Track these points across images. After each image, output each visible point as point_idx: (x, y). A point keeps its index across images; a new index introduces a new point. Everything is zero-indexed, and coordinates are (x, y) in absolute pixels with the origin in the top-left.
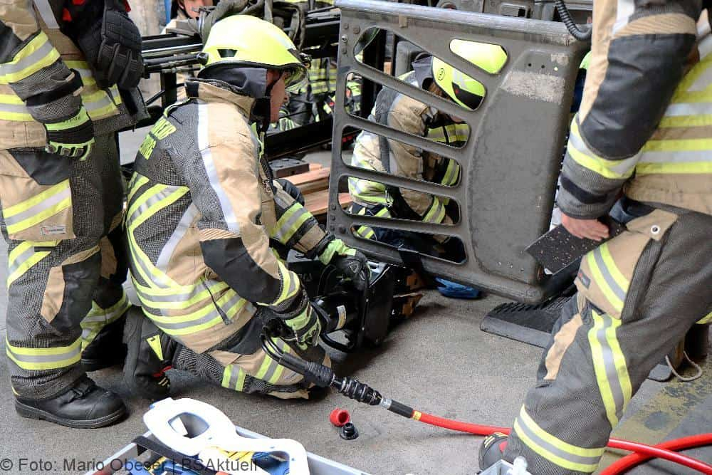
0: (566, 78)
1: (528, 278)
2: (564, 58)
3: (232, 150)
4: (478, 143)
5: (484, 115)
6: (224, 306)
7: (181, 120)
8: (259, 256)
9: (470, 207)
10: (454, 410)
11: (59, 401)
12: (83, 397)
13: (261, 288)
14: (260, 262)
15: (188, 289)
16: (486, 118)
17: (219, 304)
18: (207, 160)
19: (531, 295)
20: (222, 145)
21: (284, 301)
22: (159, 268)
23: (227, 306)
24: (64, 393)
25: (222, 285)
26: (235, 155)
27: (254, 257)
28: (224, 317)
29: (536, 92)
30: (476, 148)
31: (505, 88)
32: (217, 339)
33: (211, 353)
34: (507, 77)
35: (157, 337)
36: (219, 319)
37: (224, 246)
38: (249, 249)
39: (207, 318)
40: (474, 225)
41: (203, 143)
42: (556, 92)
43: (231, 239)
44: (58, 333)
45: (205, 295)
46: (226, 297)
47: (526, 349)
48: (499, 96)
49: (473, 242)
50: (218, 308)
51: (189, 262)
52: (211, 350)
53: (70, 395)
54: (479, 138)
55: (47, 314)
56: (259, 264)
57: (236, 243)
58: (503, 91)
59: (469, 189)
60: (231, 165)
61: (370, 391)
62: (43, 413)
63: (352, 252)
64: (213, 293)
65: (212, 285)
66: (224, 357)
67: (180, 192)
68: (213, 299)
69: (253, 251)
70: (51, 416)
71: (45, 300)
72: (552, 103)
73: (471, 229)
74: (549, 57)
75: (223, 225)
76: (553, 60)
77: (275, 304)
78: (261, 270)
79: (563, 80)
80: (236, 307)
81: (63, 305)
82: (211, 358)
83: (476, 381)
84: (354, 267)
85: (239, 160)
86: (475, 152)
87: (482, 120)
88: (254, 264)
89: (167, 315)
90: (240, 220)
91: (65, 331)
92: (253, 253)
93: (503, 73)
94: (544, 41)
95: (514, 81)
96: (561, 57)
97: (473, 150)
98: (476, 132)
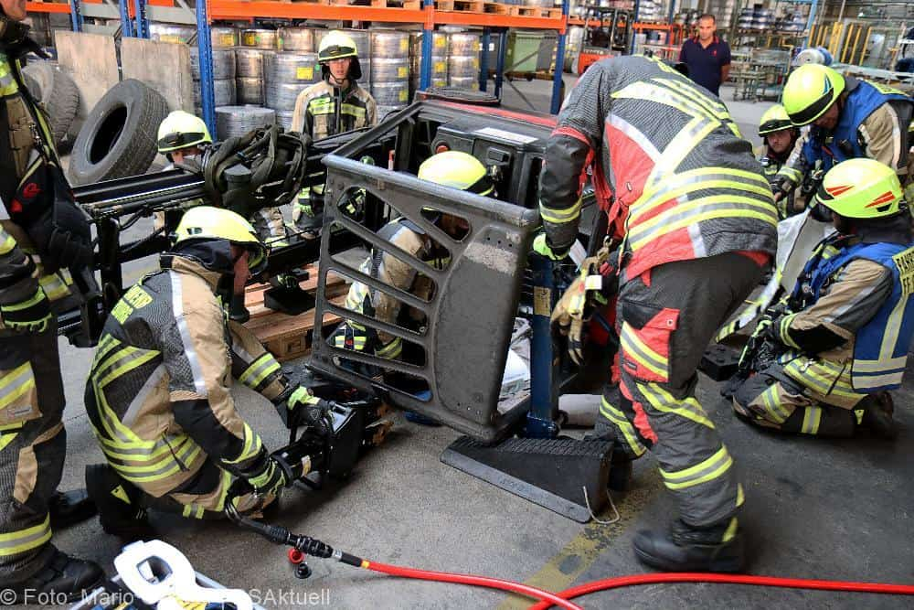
0: (518, 254)
1: (482, 420)
2: (517, 238)
3: (204, 317)
4: (443, 299)
5: (449, 275)
6: (182, 457)
7: (157, 288)
8: (222, 416)
9: (435, 354)
10: (400, 550)
13: (224, 445)
14: (224, 421)
15: (149, 445)
16: (450, 279)
17: (178, 456)
18: (181, 326)
19: (484, 434)
20: (194, 313)
21: (244, 461)
22: (124, 424)
23: (184, 457)
25: (182, 439)
26: (206, 322)
27: (218, 417)
28: (182, 467)
29: (493, 262)
30: (441, 303)
31: (468, 255)
32: (176, 484)
33: (172, 496)
34: (469, 246)
35: (119, 487)
36: (177, 467)
37: (191, 407)
38: (214, 409)
39: (168, 468)
40: (438, 370)
41: (178, 310)
42: (510, 265)
43: (199, 400)
45: (165, 449)
46: (184, 450)
47: (476, 484)
48: (462, 261)
49: (437, 383)
50: (176, 459)
51: (153, 420)
52: (171, 492)
54: (444, 296)
55: (20, 495)
56: (222, 423)
57: (203, 404)
58: (466, 258)
59: (435, 337)
60: (203, 331)
61: (322, 546)
63: (315, 401)
64: (173, 447)
65: (171, 440)
66: (183, 498)
67: (150, 354)
68: (172, 452)
69: (218, 411)
71: (17, 482)
72: (507, 274)
73: (436, 372)
74: (505, 236)
75: (192, 388)
76: (508, 237)
77: (237, 461)
78: (224, 429)
79: (517, 256)
80: (192, 456)
82: (172, 499)
83: (425, 518)
84: (314, 415)
85: (210, 327)
86: (441, 307)
87: (447, 280)
88: (218, 422)
89: (128, 465)
90: (208, 383)
92: (217, 413)
93: (466, 242)
94: (501, 219)
95: (475, 250)
96: (514, 236)
97: (438, 305)
98: (443, 290)
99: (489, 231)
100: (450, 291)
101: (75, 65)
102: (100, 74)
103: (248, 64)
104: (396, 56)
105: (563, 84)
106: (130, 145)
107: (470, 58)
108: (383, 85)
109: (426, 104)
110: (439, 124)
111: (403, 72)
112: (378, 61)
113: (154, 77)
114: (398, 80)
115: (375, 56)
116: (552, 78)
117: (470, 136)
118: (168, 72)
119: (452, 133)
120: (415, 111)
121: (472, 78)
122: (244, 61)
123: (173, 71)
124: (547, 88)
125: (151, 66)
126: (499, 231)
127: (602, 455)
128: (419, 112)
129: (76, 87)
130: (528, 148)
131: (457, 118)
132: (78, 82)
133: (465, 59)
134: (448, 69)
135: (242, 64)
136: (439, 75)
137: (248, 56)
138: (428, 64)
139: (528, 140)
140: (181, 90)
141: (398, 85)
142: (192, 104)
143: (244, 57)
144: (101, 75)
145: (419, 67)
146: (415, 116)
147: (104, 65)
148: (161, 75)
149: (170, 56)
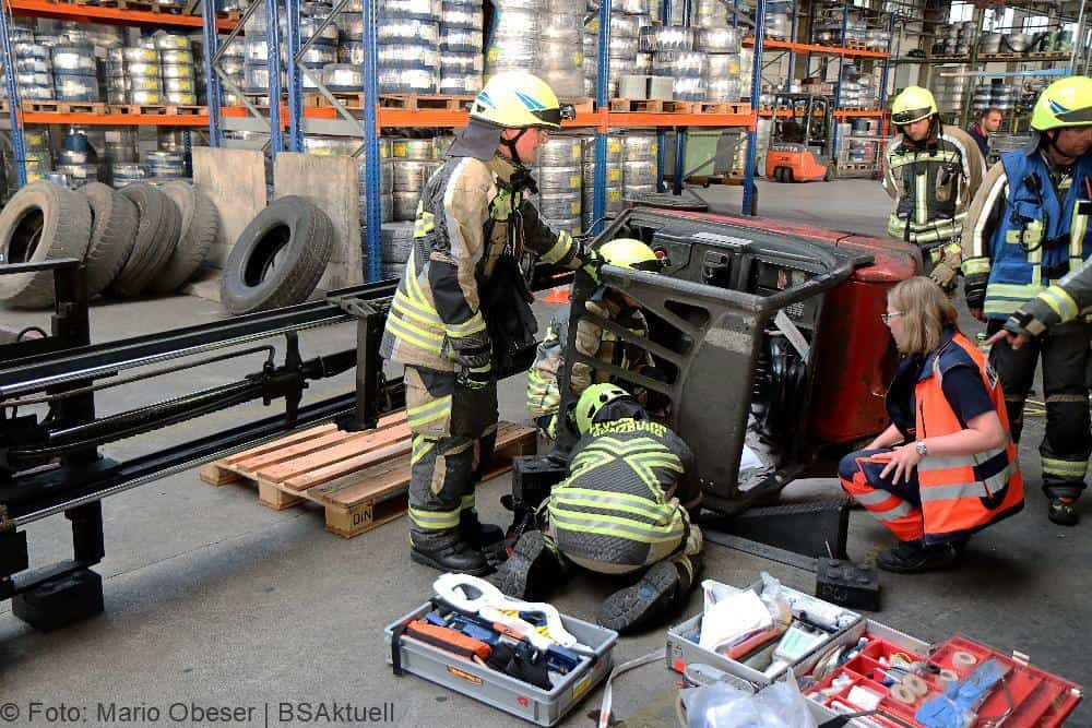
0: (754, 336)
1: (725, 493)
2: (753, 322)
5: (691, 360)
11: (443, 552)
12: (459, 553)
16: (692, 364)
24: (446, 547)
29: (732, 345)
31: (708, 340)
34: (710, 331)
42: (747, 347)
44: (442, 503)
53: (450, 550)
54: (686, 379)
55: (435, 489)
58: (706, 342)
62: (431, 561)
70: (435, 564)
71: (434, 478)
72: (745, 355)
74: (742, 321)
76: (745, 322)
79: (753, 338)
81: (445, 484)
86: (683, 389)
87: (688, 366)
91: (446, 502)
93: (708, 328)
94: (739, 307)
95: (715, 336)
96: (751, 321)
97: (681, 387)
98: (684, 374)
99: (727, 318)
100: (691, 375)
101: (214, 184)
102: (245, 192)
103: (406, 177)
104: (568, 164)
105: (755, 189)
106: (297, 265)
107: (647, 163)
108: (554, 197)
109: (636, 212)
110: (653, 231)
111: (575, 182)
112: (547, 170)
113: (314, 194)
114: (570, 191)
115: (545, 165)
116: (742, 183)
117: (688, 241)
118: (332, 186)
119: (669, 239)
120: (627, 219)
121: (650, 186)
122: (402, 173)
123: (338, 187)
124: (736, 195)
125: (311, 181)
126: (735, 317)
127: (840, 509)
128: (630, 220)
129: (215, 207)
130: (745, 250)
131: (668, 224)
132: (216, 201)
133: (641, 164)
134: (624, 176)
135: (401, 177)
136: (614, 184)
137: (406, 168)
138: (601, 172)
139: (746, 242)
140: (346, 207)
141: (571, 196)
142: (358, 222)
143: (403, 170)
144: (247, 193)
145: (591, 176)
146: (628, 223)
147: (251, 182)
148: (323, 190)
149: (336, 171)
